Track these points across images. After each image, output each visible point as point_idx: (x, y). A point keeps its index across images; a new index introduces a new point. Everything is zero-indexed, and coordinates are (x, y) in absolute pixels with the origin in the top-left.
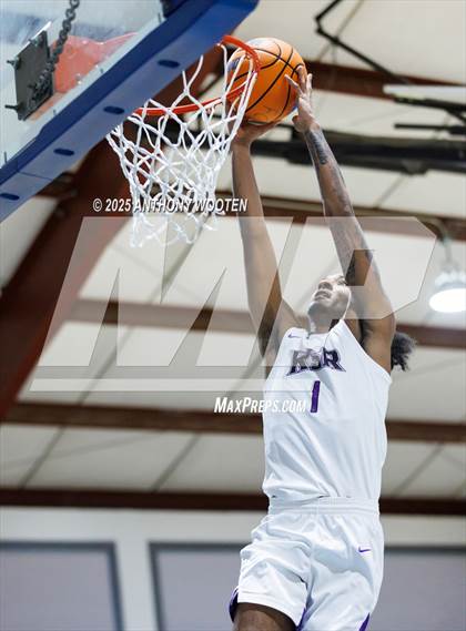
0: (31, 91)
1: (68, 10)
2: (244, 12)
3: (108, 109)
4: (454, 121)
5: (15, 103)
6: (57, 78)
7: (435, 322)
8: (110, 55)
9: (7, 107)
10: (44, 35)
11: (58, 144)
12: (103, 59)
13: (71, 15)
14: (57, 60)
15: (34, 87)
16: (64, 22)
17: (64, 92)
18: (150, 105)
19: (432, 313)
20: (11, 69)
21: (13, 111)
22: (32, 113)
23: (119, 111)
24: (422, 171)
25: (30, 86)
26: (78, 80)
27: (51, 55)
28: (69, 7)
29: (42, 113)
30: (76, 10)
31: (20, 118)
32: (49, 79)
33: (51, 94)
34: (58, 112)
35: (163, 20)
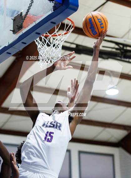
0: (17, 27)
1: (29, 7)
2: (74, 11)
3: (37, 33)
4: (117, 47)
5: (12, 30)
6: (24, 24)
7: (107, 97)
8: (38, 19)
9: (10, 30)
10: (21, 13)
11: (23, 41)
12: (36, 20)
13: (29, 8)
14: (24, 19)
15: (18, 26)
16: (27, 10)
17: (25, 28)
18: (46, 34)
19: (106, 95)
20: (12, 21)
21: (12, 32)
22: (17, 32)
23: (39, 34)
24: (107, 59)
25: (17, 26)
26: (29, 25)
27: (23, 18)
28: (29, 6)
29: (19, 33)
30: (31, 7)
31: (13, 34)
32: (22, 24)
33: (22, 28)
34: (23, 33)
35: (53, 11)
